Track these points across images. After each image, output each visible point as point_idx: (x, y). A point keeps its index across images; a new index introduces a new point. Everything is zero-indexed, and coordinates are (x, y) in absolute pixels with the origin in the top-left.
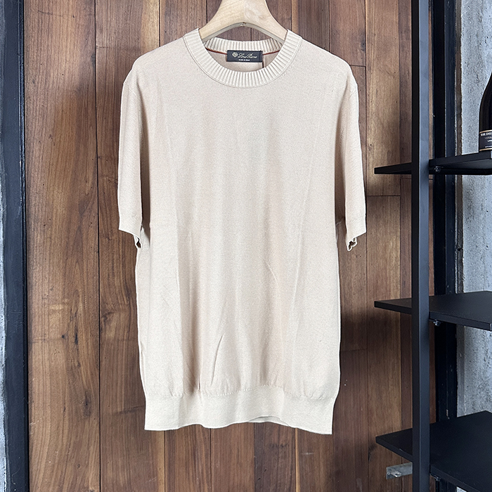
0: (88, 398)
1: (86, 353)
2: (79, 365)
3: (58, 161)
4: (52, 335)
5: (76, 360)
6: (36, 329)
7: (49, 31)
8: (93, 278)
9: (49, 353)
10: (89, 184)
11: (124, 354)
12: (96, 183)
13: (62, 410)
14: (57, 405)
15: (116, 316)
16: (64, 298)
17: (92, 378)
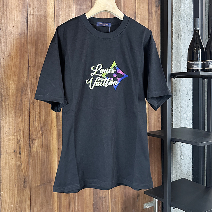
0: (25, 180)
1: (24, 158)
2: (21, 164)
3: (12, 68)
4: (10, 151)
5: (20, 162)
6: (2, 148)
7: (7, 5)
8: (27, 123)
9: (8, 159)
10: (25, 79)
11: (40, 158)
12: (28, 78)
13: (14, 185)
14: (12, 183)
15: (37, 141)
16: (14, 133)
17: (27, 170)
